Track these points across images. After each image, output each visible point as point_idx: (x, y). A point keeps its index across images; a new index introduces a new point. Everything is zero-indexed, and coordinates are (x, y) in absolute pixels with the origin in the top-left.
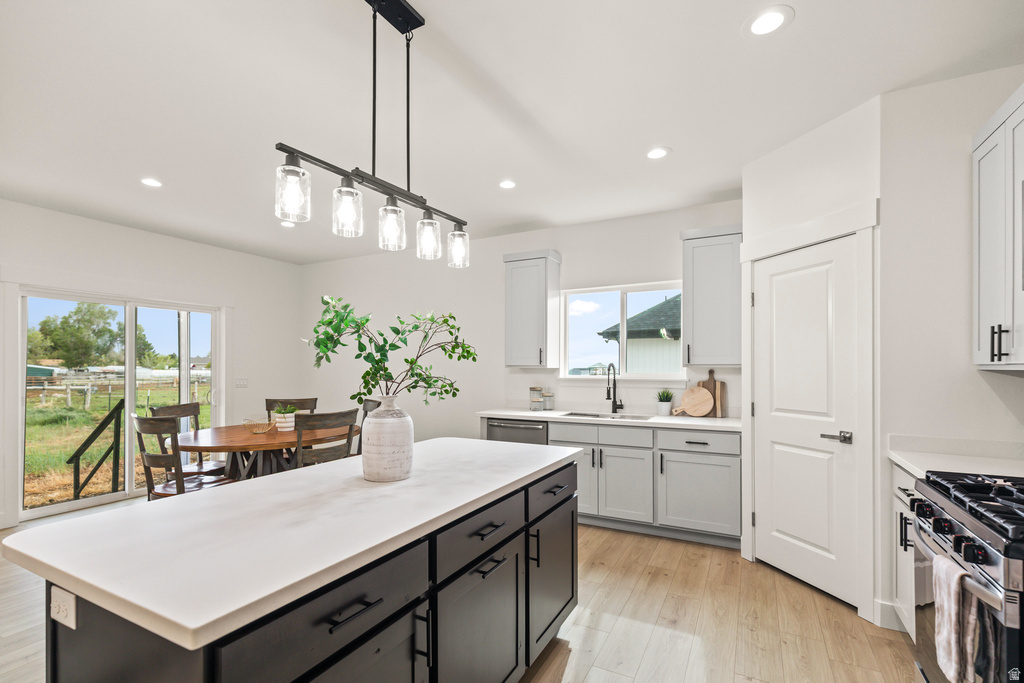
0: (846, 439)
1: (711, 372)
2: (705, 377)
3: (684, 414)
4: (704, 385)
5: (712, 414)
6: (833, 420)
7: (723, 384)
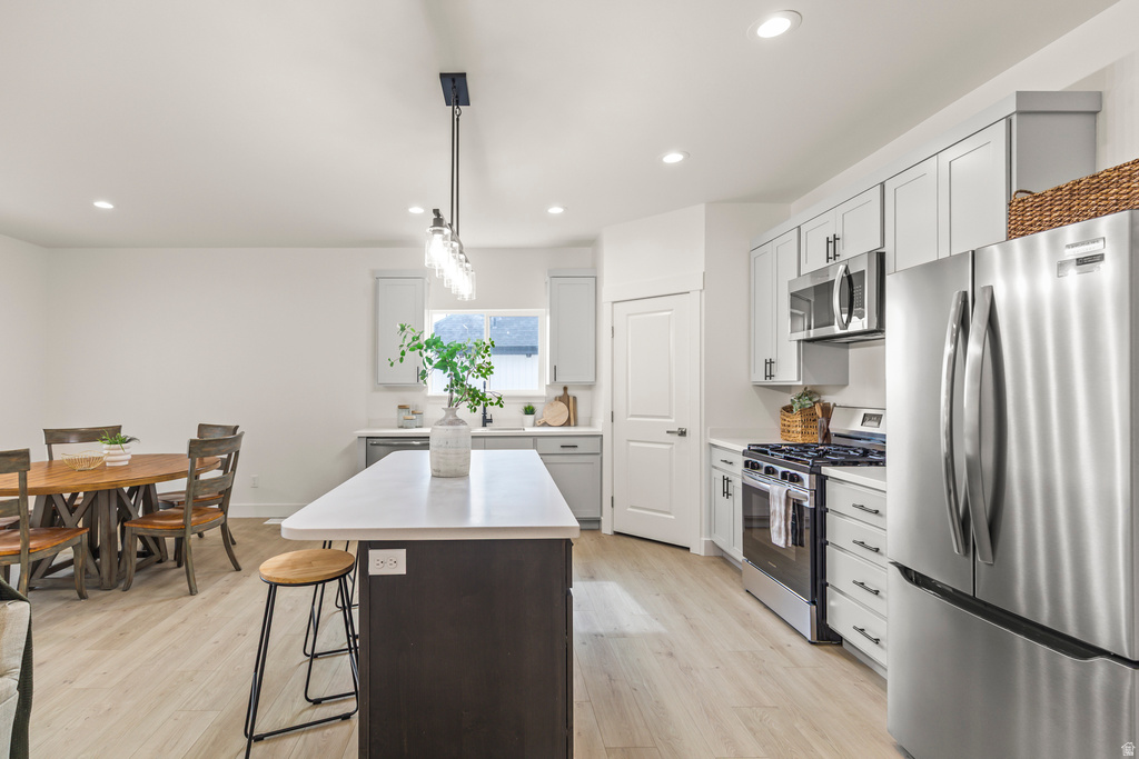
0: (683, 433)
1: (565, 389)
2: (561, 393)
3: (545, 424)
4: (560, 399)
5: (567, 423)
6: (673, 421)
7: (575, 398)
